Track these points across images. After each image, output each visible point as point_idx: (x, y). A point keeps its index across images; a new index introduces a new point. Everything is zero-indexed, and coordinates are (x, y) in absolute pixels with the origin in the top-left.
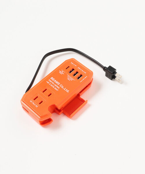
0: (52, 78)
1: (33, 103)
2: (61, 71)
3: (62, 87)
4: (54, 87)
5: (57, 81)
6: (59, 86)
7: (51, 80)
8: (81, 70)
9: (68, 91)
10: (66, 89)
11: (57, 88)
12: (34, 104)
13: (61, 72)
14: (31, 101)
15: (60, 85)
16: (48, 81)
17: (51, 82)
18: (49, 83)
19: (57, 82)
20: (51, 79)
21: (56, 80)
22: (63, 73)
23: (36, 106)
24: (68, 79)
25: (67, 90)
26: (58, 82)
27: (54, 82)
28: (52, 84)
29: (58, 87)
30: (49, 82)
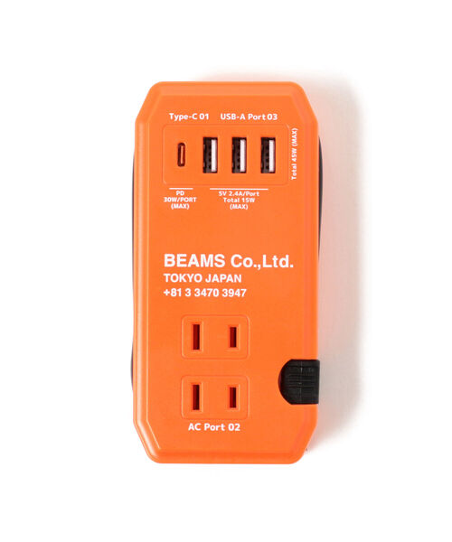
0: (169, 260)
1: (207, 426)
2: (173, 194)
3: (248, 263)
4: (216, 292)
5: (203, 256)
6: (228, 269)
7: (176, 270)
8: (243, 117)
9: (285, 262)
10: (270, 261)
11: (235, 286)
12: (214, 428)
13: (179, 200)
14: (191, 427)
15: (227, 260)
16: (170, 285)
17: (181, 278)
18: (183, 292)
19: (207, 261)
20: (171, 270)
21: (194, 256)
22: (188, 194)
23: (231, 427)
24: (235, 207)
25: (275, 259)
26: (211, 256)
27: (193, 270)
28: (193, 285)
29: (230, 279)
30: (177, 285)
